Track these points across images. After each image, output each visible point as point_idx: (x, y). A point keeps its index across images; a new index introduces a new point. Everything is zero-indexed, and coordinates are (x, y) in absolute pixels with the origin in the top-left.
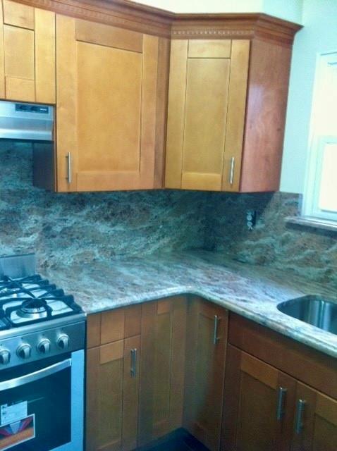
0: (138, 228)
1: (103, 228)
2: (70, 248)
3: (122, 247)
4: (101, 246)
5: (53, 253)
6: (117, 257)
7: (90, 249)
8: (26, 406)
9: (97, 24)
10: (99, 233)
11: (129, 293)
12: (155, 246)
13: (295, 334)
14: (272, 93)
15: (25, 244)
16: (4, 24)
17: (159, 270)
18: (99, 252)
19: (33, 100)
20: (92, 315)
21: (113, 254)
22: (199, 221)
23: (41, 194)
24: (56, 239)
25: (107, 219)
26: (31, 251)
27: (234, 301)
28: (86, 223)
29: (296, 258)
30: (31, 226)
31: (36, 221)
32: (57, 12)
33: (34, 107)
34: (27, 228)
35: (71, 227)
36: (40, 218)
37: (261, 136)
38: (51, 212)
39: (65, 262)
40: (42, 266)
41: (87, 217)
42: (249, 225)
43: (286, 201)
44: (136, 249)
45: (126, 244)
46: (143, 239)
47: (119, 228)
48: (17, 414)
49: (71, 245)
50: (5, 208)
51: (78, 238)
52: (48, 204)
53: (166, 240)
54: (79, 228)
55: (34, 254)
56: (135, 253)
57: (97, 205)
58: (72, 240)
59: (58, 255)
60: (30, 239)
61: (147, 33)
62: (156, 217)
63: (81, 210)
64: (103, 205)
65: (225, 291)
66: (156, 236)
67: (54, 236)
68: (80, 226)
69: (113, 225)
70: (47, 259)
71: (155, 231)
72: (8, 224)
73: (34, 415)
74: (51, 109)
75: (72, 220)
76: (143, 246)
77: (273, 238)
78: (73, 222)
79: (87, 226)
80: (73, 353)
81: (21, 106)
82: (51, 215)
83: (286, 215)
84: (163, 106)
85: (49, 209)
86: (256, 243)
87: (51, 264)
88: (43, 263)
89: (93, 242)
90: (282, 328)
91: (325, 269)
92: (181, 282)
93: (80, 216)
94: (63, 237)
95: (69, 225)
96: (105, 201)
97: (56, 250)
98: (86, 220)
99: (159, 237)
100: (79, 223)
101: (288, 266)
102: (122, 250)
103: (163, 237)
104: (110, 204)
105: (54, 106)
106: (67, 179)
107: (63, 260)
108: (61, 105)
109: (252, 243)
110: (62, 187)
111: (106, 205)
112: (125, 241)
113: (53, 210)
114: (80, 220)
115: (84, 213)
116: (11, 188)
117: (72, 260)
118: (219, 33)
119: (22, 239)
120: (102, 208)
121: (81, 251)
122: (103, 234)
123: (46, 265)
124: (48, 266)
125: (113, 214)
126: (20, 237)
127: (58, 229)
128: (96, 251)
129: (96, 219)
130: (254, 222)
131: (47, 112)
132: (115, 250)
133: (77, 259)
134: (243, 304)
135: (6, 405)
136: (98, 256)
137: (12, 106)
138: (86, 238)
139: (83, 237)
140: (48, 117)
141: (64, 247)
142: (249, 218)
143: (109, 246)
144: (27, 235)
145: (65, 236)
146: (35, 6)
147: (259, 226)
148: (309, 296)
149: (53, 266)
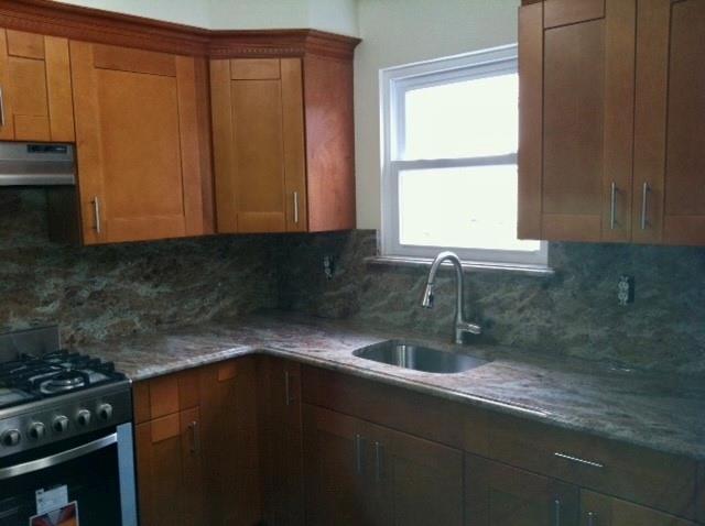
0: (189, 287)
1: (144, 290)
2: (101, 318)
3: (170, 312)
4: (142, 313)
5: (81, 324)
6: (165, 326)
7: (128, 317)
8: (66, 492)
9: (119, 48)
10: (138, 296)
11: (181, 358)
12: (214, 311)
13: (365, 372)
14: (334, 117)
15: (43, 314)
16: (9, 55)
17: (218, 334)
18: (140, 321)
19: (47, 139)
20: (138, 382)
21: (159, 322)
22: (270, 275)
23: (61, 251)
24: (84, 307)
25: (148, 278)
26: (53, 323)
27: (306, 353)
28: (121, 285)
29: (381, 304)
30: (51, 292)
31: (56, 286)
32: (70, 38)
33: (49, 147)
34: (45, 295)
35: (102, 290)
36: (61, 281)
37: (325, 166)
38: (75, 273)
39: (96, 336)
40: (67, 342)
41: (122, 277)
42: (328, 271)
43: (365, 240)
44: (190, 313)
45: (175, 309)
46: (197, 301)
47: (164, 289)
48: (55, 501)
49: (102, 313)
50: (16, 272)
51: (111, 304)
52: (70, 263)
53: (227, 302)
54: (112, 292)
55: (56, 326)
56: (188, 319)
57: (132, 262)
58: (104, 307)
59: (87, 326)
60: (50, 309)
61: (180, 54)
62: (212, 272)
63: (113, 268)
64: (141, 260)
65: (298, 344)
66: (214, 295)
67: (80, 304)
68: (113, 288)
69: (156, 286)
70: (73, 332)
71: (212, 290)
72: (21, 292)
73: (75, 502)
74: (69, 148)
75: (101, 283)
76: (197, 310)
77: (355, 284)
78: (104, 283)
79: (122, 289)
80: (118, 427)
81: (34, 147)
82: (75, 277)
83: (365, 255)
84: (207, 136)
85: (70, 270)
86: (338, 292)
87: (78, 338)
88: (67, 338)
89: (132, 308)
90: (353, 368)
91: (411, 312)
92: (246, 343)
93: (113, 277)
94: (92, 304)
95: (99, 288)
96: (143, 255)
97: (83, 321)
98: (120, 280)
99: (218, 298)
100: (111, 285)
101: (373, 315)
102: (171, 316)
103: (223, 297)
104: (150, 259)
105: (74, 144)
106: (95, 228)
107: (94, 333)
108: (82, 142)
109: (333, 293)
110: (89, 239)
111: (146, 260)
112: (173, 305)
113: (78, 271)
114: (113, 281)
115: (117, 272)
116: (22, 246)
117: (106, 333)
118: (265, 51)
119: (39, 309)
120: (140, 265)
121: (117, 320)
122: (146, 297)
123: (72, 340)
124: (74, 342)
125: (155, 272)
126: (38, 306)
127: (85, 294)
128: (136, 320)
129: (133, 279)
130: (332, 267)
131: (65, 151)
132: (162, 317)
133: (112, 331)
134: (315, 354)
135: (42, 490)
136: (138, 325)
137: (24, 147)
138: (121, 304)
139: (118, 302)
140: (66, 158)
141: (94, 316)
142: (327, 264)
143: (153, 312)
144: (46, 303)
145: (95, 302)
146: (44, 34)
147: (338, 272)
148: (391, 341)
149: (82, 342)
